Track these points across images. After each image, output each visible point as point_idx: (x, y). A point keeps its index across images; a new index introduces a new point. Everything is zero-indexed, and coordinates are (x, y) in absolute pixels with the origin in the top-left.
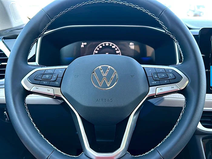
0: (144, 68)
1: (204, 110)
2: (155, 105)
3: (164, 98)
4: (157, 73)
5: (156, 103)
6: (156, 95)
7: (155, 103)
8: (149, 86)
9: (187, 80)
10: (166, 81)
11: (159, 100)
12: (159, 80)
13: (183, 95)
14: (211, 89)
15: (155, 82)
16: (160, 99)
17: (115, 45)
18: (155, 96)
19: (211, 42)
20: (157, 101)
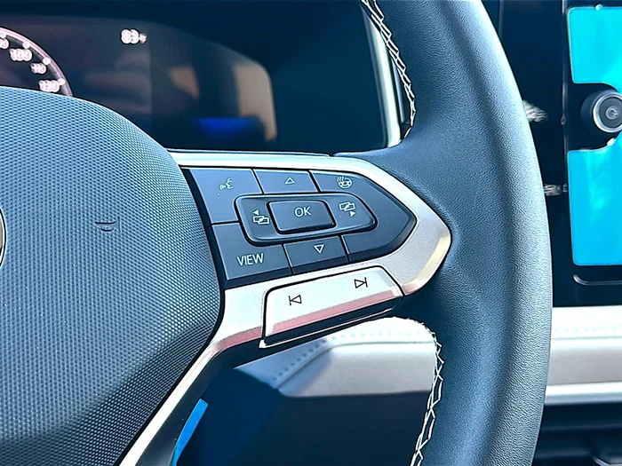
0: (186, 172)
1: (547, 402)
2: (283, 391)
3: (328, 350)
4: (266, 201)
5: (288, 380)
6: (269, 340)
7: (281, 385)
8: (225, 284)
9: (440, 235)
10: (319, 248)
11: (304, 360)
12: (282, 242)
13: (426, 326)
14: (576, 279)
15: (259, 258)
16: (310, 355)
17: (27, 43)
18: (262, 345)
19: (565, 16)
20: (292, 370)
